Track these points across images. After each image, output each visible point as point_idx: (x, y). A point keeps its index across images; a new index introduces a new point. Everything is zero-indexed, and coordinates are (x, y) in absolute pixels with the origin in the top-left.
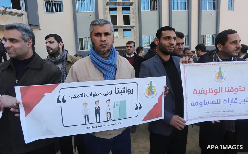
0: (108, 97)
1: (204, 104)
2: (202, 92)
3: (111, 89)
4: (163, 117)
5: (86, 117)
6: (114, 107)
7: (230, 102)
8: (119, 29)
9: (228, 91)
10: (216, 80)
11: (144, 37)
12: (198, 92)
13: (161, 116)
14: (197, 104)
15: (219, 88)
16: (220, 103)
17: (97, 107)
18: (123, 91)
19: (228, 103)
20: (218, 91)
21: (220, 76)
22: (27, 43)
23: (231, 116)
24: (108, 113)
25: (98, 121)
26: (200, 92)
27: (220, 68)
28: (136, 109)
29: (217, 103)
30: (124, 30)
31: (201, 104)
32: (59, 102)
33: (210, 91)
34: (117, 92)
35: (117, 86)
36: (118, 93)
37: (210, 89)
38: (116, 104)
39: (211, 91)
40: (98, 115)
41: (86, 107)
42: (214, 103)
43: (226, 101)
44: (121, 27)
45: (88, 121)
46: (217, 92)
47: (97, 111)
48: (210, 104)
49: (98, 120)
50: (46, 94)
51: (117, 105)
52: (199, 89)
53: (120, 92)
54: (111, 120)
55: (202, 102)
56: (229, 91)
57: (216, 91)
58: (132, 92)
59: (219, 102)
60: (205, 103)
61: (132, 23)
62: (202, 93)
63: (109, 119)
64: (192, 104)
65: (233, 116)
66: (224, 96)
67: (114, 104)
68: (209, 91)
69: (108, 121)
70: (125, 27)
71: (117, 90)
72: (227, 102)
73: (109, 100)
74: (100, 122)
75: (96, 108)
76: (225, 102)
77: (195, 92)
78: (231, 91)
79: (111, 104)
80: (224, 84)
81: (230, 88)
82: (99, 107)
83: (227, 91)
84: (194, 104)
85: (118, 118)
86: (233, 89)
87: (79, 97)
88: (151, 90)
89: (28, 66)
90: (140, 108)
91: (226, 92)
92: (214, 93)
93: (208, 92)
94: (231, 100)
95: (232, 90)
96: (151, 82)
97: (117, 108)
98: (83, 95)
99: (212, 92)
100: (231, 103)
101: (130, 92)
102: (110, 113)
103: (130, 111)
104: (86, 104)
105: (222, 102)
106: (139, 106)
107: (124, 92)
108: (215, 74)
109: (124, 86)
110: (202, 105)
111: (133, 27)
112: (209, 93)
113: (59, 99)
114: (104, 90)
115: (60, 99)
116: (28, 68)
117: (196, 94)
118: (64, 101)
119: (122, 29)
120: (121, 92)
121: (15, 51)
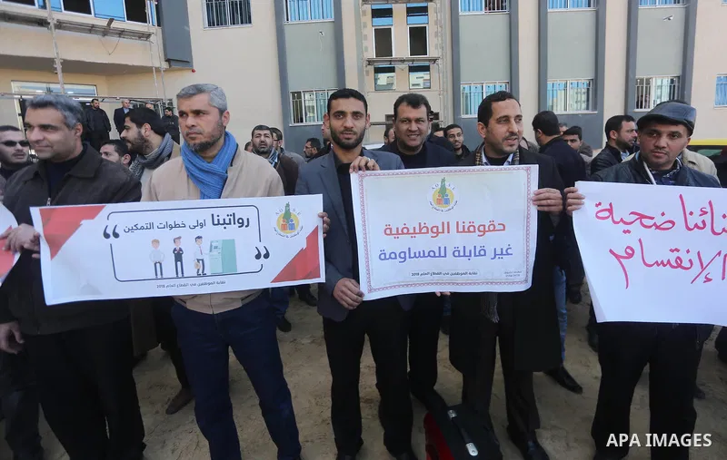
0: (198, 231)
1: (410, 257)
2: (404, 231)
3: (205, 215)
4: (322, 279)
5: (158, 266)
6: (211, 251)
7: (467, 254)
8: (398, 66)
9: (464, 231)
10: (435, 206)
11: (466, 86)
12: (394, 231)
13: (319, 277)
14: (393, 256)
15: (443, 223)
16: (445, 256)
17: (178, 249)
18: (227, 221)
19: (464, 256)
20: (440, 230)
21: (443, 197)
22: (73, 132)
23: (470, 284)
24: (198, 260)
25: (180, 275)
26: (400, 232)
27: (443, 180)
28: (258, 257)
29: (440, 256)
30: (412, 69)
31: (404, 256)
32: (107, 236)
33: (422, 229)
34: (216, 222)
35: (216, 211)
36: (219, 224)
37: (423, 225)
38: (214, 244)
39: (424, 230)
40: (179, 263)
41: (156, 247)
42: (432, 254)
43: (459, 251)
44: (403, 61)
45: (162, 274)
46: (438, 233)
47: (178, 256)
48: (424, 256)
49: (179, 273)
50: (83, 222)
51: (216, 247)
52: (397, 224)
53: (221, 222)
54: (204, 275)
55: (405, 253)
56: (466, 230)
57: (435, 230)
58: (246, 224)
59: (443, 254)
60: (412, 255)
61: (432, 51)
62: (403, 233)
63: (200, 272)
64: (383, 257)
65: (475, 284)
66: (455, 240)
67: (211, 246)
68: (420, 230)
69: (199, 275)
70: (413, 61)
71: (216, 218)
72: (462, 254)
73: (199, 237)
74: (183, 277)
75: (175, 250)
76: (456, 254)
77: (388, 231)
78: (469, 232)
79: (205, 244)
80: (453, 216)
81: (467, 225)
82: (181, 250)
83: (461, 229)
84: (387, 257)
85: (220, 271)
86: (474, 226)
87: (142, 228)
88: (288, 222)
89: (70, 173)
90: (267, 256)
91: (458, 232)
92: (430, 234)
93: (417, 231)
94: (470, 251)
95: (472, 229)
96: (288, 205)
97: (215, 252)
98: (151, 226)
99: (428, 232)
100: (470, 256)
101: (243, 223)
102: (203, 260)
103: (245, 261)
104: (156, 242)
105: (449, 253)
106: (263, 252)
107: (230, 224)
108: (431, 195)
109: (230, 211)
110: (405, 258)
111: (434, 60)
112: (420, 233)
113: (108, 232)
114: (190, 218)
115: (110, 231)
116: (70, 176)
117: (391, 234)
118: (116, 235)
119: (405, 66)
120: (224, 223)
121: (52, 147)
